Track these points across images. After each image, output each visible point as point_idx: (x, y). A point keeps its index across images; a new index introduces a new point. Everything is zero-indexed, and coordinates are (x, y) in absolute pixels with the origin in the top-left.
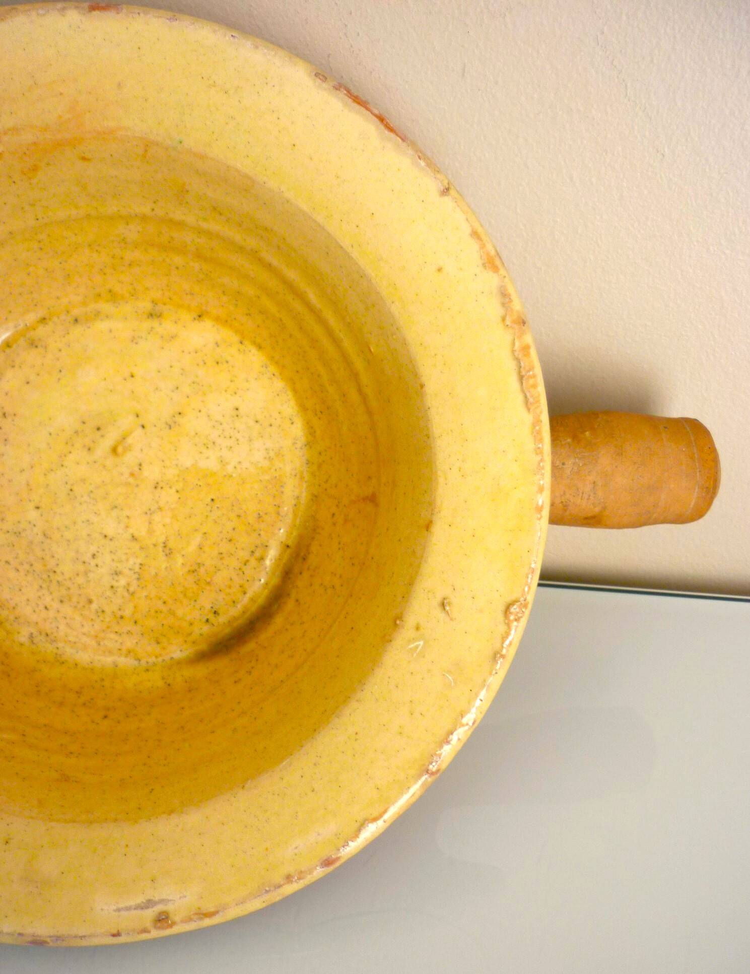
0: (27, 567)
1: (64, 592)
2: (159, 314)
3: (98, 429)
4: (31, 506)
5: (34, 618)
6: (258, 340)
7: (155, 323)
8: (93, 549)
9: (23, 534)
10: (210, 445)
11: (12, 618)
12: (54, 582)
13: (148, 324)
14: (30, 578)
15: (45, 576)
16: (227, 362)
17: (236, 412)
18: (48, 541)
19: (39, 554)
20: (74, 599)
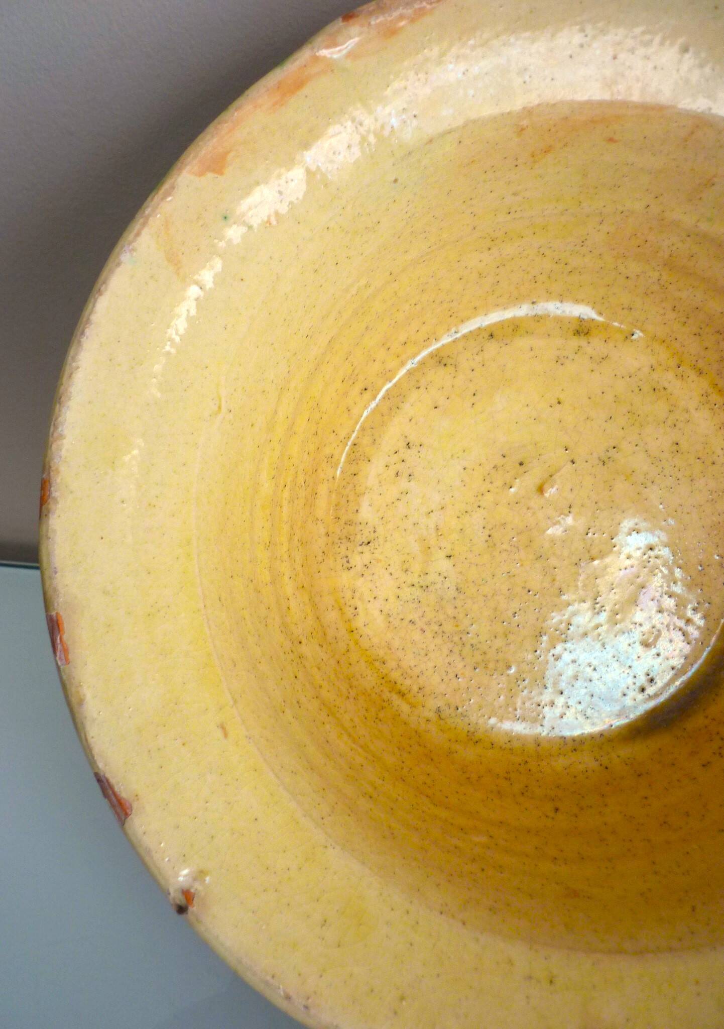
0: (435, 627)
1: (478, 657)
2: (586, 331)
3: (521, 464)
4: (442, 554)
5: (442, 688)
6: (700, 365)
7: (582, 341)
8: (515, 605)
9: (432, 588)
10: (649, 484)
11: (415, 688)
12: (468, 646)
13: (575, 342)
14: (438, 641)
15: (456, 639)
16: (665, 389)
17: (676, 447)
18: (462, 596)
19: (450, 611)
20: (491, 665)
